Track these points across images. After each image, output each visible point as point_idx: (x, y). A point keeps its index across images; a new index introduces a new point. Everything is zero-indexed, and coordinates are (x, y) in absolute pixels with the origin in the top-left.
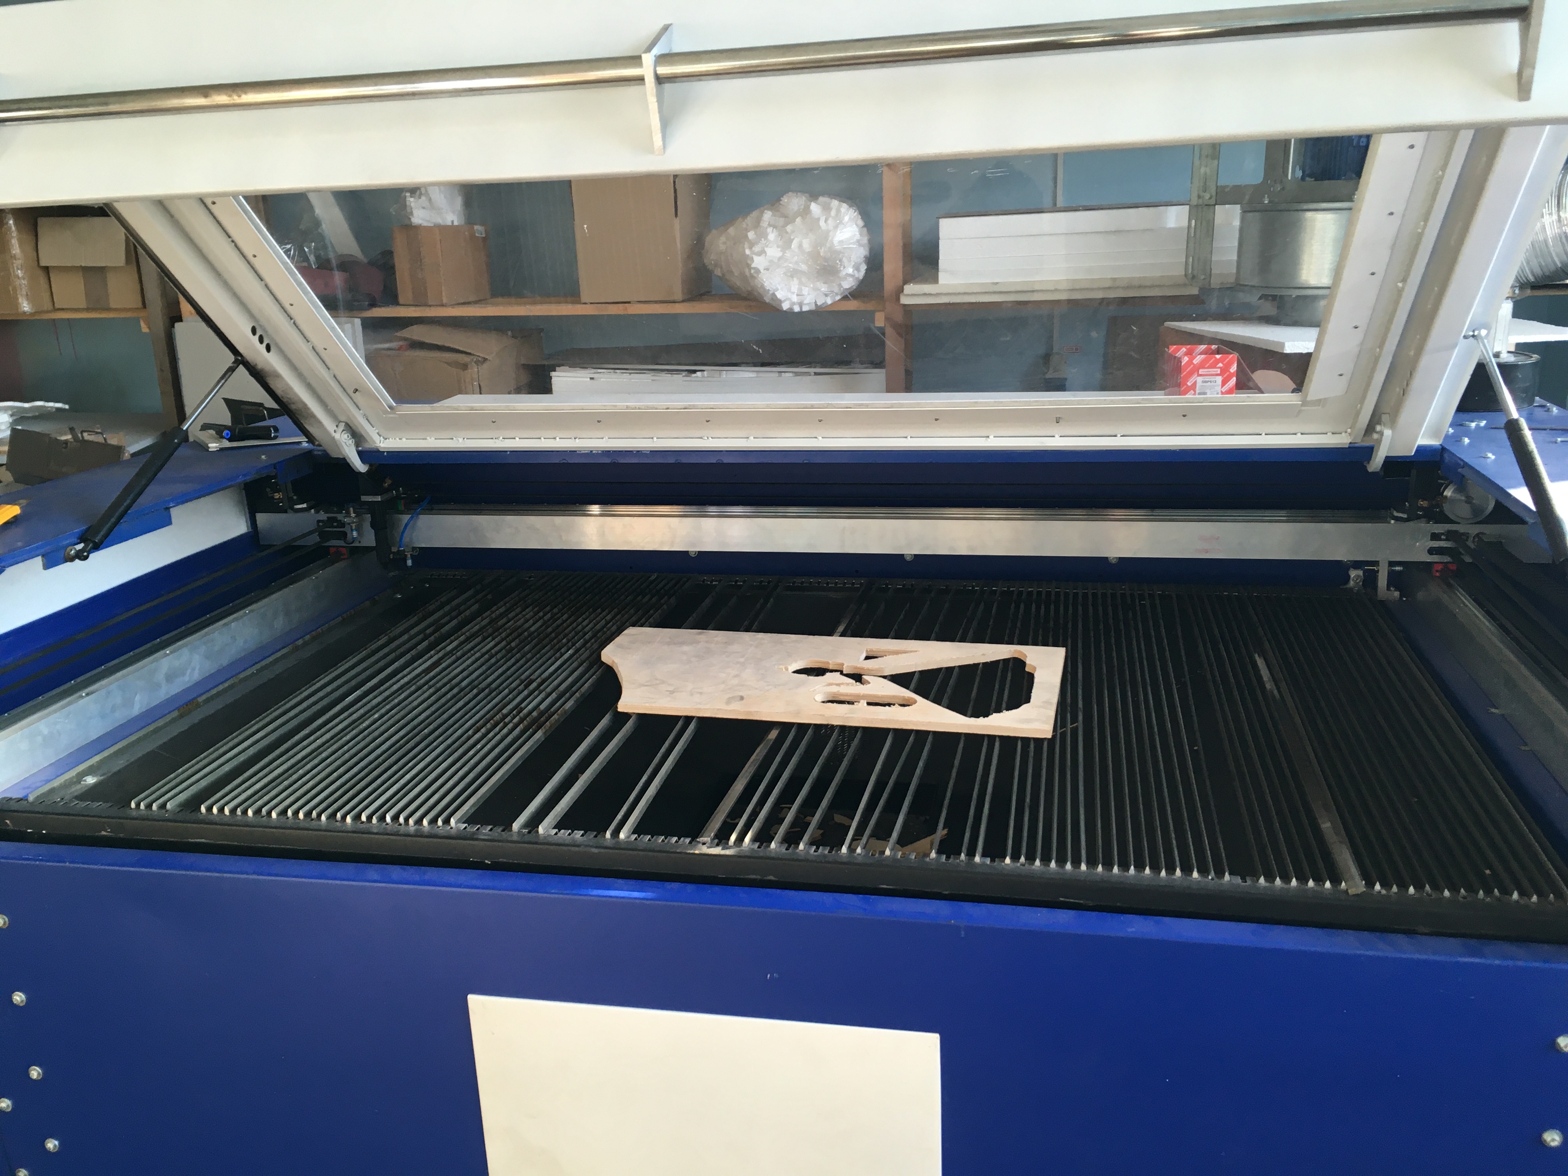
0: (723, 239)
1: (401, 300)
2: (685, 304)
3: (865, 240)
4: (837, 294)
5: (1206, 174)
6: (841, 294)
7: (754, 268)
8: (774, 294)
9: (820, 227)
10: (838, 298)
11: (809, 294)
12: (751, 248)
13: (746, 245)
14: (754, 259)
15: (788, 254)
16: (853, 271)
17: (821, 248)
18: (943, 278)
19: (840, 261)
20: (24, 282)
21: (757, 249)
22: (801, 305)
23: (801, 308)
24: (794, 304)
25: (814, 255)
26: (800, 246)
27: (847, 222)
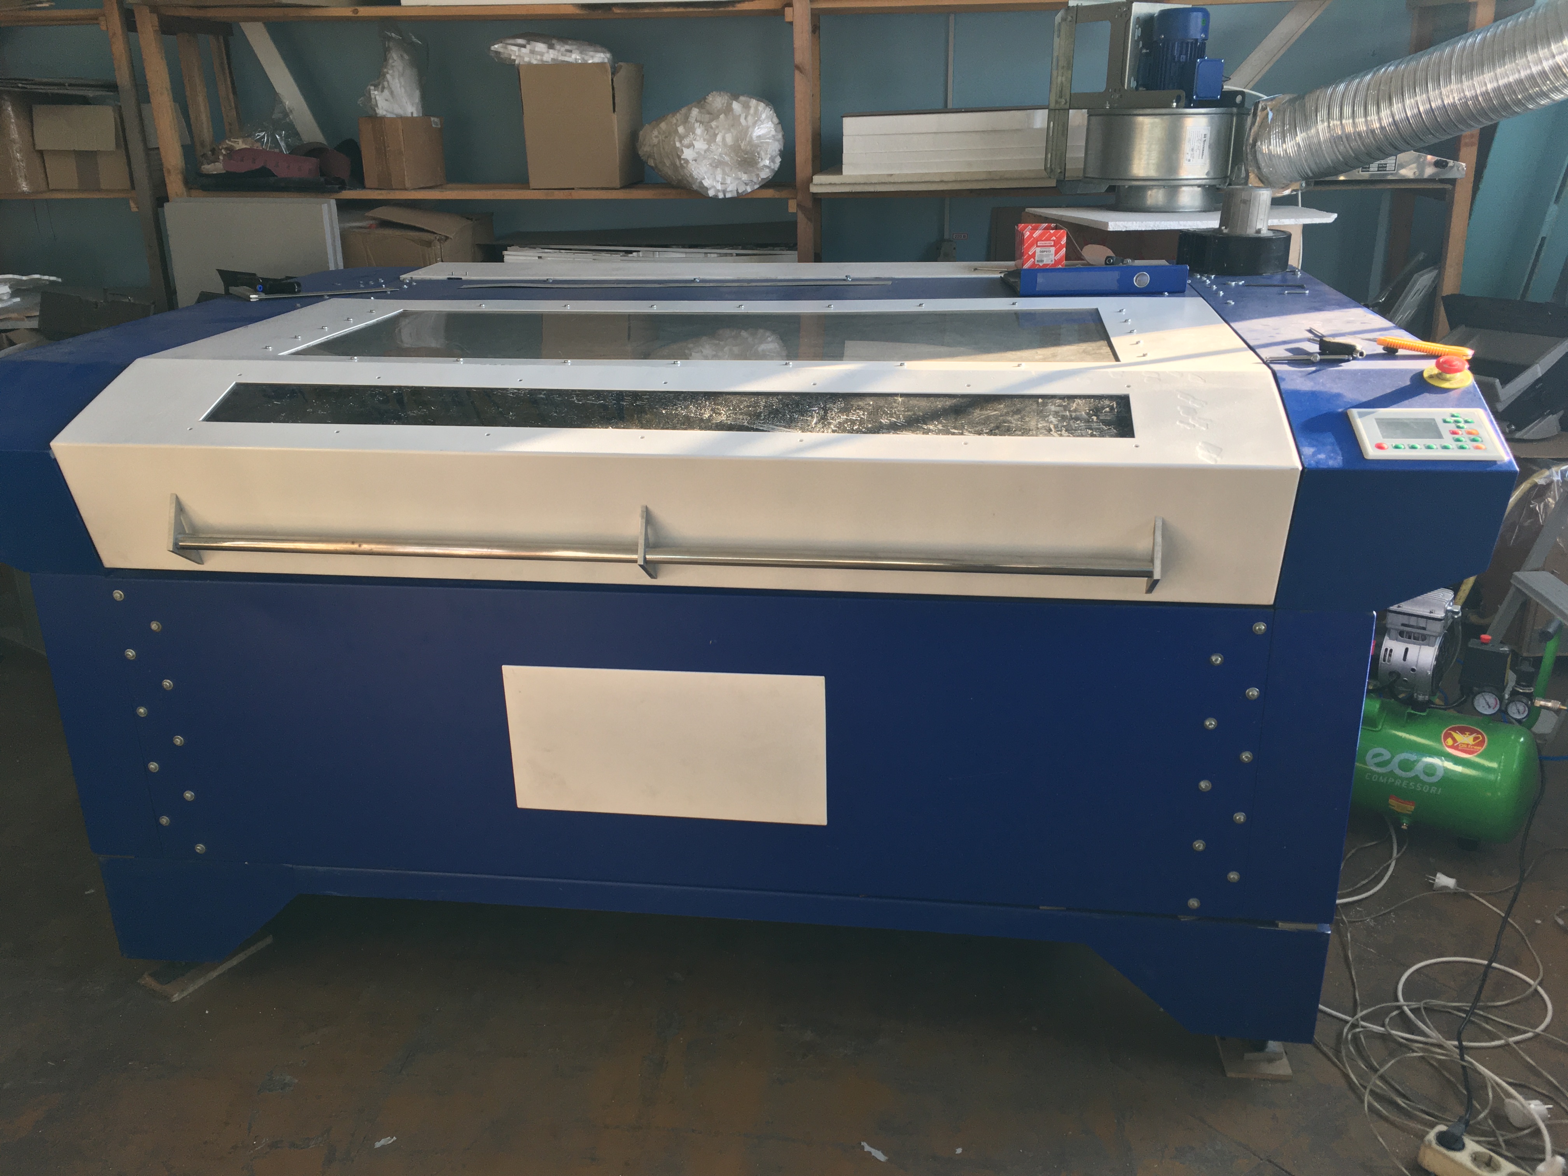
0: (656, 133)
1: (367, 183)
2: (623, 191)
3: (780, 136)
4: (755, 183)
5: (1062, 83)
6: (759, 184)
7: (684, 159)
8: (701, 183)
9: (740, 123)
10: (756, 187)
11: (731, 183)
12: (680, 142)
13: (677, 138)
14: (684, 151)
15: (713, 147)
16: (770, 163)
17: (742, 142)
18: (846, 170)
19: (758, 154)
20: (23, 164)
21: (686, 142)
22: (724, 192)
23: (725, 196)
24: (718, 191)
25: (736, 149)
26: (724, 139)
27: (764, 120)
